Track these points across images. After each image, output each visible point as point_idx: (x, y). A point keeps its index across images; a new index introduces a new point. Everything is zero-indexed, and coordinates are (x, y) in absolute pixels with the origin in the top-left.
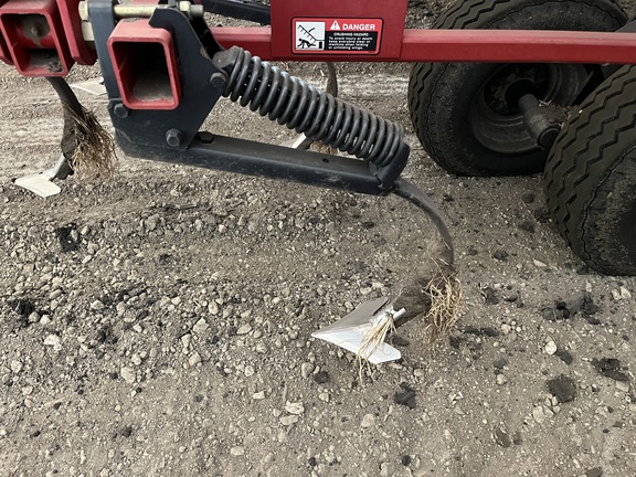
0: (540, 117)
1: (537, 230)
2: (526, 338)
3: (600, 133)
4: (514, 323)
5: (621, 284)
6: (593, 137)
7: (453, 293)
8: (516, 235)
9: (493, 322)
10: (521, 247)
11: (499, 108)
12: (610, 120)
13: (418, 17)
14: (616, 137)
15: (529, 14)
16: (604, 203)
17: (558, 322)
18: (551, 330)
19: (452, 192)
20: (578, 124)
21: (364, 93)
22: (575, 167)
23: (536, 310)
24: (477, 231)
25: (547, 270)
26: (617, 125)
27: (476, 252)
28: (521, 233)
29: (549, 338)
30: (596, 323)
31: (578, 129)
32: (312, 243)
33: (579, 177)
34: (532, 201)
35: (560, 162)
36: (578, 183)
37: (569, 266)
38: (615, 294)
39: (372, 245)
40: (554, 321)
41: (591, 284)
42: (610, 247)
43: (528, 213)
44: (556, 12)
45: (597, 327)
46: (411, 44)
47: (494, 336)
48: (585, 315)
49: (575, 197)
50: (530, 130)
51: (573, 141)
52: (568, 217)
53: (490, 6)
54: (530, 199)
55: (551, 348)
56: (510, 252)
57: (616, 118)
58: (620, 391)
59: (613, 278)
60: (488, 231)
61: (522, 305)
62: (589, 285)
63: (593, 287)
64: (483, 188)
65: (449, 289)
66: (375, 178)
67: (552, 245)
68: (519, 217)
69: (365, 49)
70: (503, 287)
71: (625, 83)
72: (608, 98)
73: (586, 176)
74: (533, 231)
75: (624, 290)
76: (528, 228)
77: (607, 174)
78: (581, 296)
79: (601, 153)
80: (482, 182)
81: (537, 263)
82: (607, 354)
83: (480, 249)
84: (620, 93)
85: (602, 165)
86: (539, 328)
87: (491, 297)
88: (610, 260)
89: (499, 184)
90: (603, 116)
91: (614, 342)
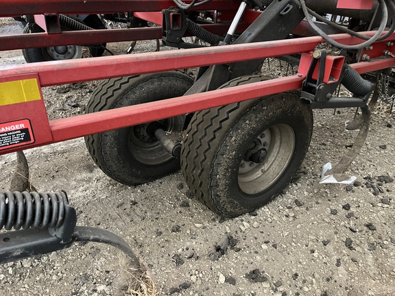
0: (169, 141)
1: (190, 204)
2: (207, 280)
3: (201, 145)
4: (197, 273)
5: (242, 221)
6: (198, 148)
7: (148, 287)
8: (180, 212)
9: (185, 278)
10: (185, 219)
11: (146, 140)
12: (203, 137)
13: (84, 94)
14: (209, 145)
15: (142, 87)
16: (217, 182)
17: (220, 259)
18: (218, 267)
19: (135, 198)
20: (188, 142)
21: (59, 149)
22: (195, 166)
23: (206, 257)
24: (157, 219)
25: (204, 228)
26: (207, 139)
27: (161, 233)
28: (183, 209)
29: (219, 272)
30: (239, 250)
31: (189, 145)
32: (41, 275)
33: (199, 171)
34: (182, 188)
35: (187, 165)
36: (200, 174)
37: (214, 220)
38: (242, 227)
39: (90, 257)
40: (218, 260)
41: (228, 227)
42: (229, 204)
43: (183, 196)
44: (156, 83)
45: (240, 252)
46: (58, 130)
47: (188, 287)
48: (232, 248)
49: (201, 183)
50: (166, 149)
51: (189, 152)
52: (202, 195)
53: (118, 87)
54: (181, 186)
55: (222, 279)
56: (180, 224)
57: (205, 135)
58: (266, 288)
59: (237, 218)
60: (164, 215)
61: (198, 258)
62: (227, 228)
63: (230, 228)
64: (153, 189)
65: (144, 286)
66: (55, 238)
67: (201, 211)
68: (179, 200)
69: (21, 141)
70: (183, 250)
71: (203, 116)
72: (198, 125)
73: (203, 170)
74: (189, 206)
75: (245, 223)
76: (185, 205)
77: (212, 166)
78: (226, 237)
79: (205, 156)
80: (151, 185)
81: (197, 225)
82: (251, 268)
83: (163, 230)
84: (202, 121)
85: (208, 162)
86: (211, 269)
87: (179, 261)
88: (232, 210)
89: (161, 183)
90: (199, 136)
91: (252, 258)
